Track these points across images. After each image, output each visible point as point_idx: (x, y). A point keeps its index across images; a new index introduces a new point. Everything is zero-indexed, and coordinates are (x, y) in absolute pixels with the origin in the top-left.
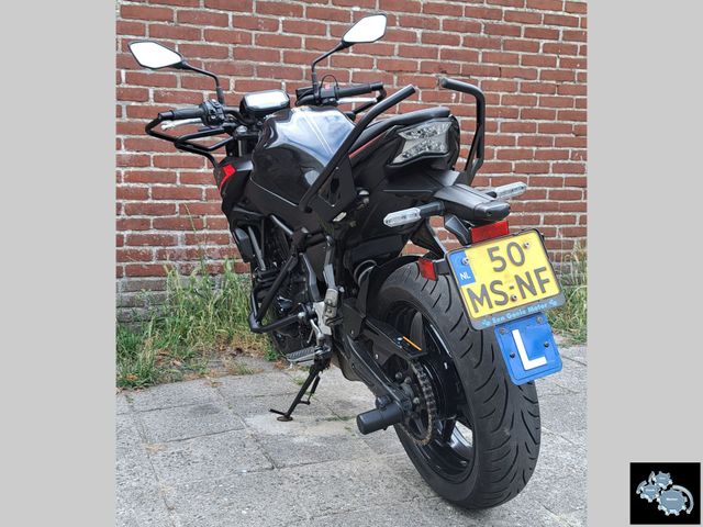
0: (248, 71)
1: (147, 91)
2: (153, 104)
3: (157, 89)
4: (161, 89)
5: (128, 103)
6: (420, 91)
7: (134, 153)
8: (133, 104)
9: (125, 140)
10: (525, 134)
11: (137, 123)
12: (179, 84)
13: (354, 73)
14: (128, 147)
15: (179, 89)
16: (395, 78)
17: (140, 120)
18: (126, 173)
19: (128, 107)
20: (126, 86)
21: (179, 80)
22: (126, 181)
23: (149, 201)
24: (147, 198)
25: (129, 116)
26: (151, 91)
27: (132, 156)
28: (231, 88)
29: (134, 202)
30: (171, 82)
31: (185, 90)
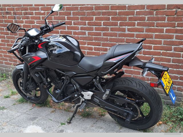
0: (99, 14)
2: (73, 26)
3: (74, 21)
4: (75, 21)
5: (67, 25)
6: (167, 17)
8: (69, 26)
11: (69, 31)
12: (79, 19)
13: (136, 12)
15: (80, 21)
16: (155, 12)
19: (67, 27)
20: (67, 21)
21: (79, 18)
25: (67, 29)
26: (73, 22)
28: (94, 20)
30: (77, 19)
31: (81, 21)
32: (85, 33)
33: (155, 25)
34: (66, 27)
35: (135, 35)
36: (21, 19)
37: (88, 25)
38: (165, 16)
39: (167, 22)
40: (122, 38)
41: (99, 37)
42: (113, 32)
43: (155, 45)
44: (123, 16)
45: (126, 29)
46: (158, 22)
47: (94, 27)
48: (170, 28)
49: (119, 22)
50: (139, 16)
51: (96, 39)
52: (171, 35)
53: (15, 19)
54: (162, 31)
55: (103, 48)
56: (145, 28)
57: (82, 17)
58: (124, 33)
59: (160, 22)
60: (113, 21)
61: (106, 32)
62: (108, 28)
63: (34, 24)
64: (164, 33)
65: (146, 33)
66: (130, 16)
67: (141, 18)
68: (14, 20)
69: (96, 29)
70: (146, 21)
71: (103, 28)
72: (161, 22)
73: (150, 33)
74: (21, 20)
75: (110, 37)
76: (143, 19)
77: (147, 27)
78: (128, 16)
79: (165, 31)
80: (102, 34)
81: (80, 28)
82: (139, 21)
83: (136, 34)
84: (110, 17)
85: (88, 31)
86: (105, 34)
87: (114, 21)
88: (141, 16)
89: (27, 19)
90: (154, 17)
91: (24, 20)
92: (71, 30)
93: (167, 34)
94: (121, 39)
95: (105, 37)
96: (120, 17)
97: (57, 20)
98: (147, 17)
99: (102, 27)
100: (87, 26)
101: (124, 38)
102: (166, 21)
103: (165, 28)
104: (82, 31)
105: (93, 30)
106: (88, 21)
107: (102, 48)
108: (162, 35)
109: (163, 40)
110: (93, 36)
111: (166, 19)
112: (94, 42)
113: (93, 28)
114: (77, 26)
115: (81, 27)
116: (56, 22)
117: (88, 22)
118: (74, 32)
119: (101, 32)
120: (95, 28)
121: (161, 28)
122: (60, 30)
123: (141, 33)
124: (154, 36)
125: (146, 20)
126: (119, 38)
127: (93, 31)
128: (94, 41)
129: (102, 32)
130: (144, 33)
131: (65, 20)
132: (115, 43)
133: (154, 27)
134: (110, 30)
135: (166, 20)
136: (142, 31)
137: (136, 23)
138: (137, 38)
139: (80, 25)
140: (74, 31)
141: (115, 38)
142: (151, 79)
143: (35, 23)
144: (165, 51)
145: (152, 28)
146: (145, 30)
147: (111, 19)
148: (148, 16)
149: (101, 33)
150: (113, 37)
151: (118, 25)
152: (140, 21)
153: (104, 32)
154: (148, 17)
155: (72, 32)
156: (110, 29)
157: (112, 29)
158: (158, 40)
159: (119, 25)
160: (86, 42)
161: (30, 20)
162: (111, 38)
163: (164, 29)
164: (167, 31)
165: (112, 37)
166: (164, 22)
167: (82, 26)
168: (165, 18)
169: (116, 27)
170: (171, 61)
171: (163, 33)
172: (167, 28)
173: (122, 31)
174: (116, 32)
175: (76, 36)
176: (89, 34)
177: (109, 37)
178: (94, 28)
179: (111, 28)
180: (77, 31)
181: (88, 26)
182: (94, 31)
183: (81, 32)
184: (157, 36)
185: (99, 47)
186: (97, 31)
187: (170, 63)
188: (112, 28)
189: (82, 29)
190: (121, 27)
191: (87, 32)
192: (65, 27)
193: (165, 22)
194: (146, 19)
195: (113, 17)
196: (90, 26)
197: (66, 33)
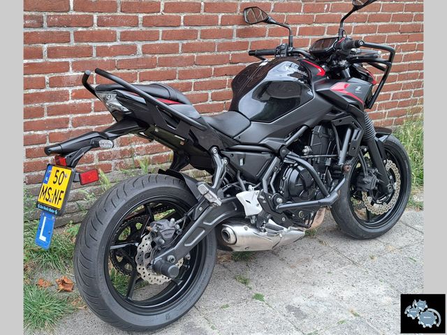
1: (92, 17)
2: (97, 29)
3: (100, 14)
4: (104, 14)
5: (75, 29)
8: (80, 29)
9: (73, 63)
10: (368, 35)
12: (119, 9)
14: (75, 69)
15: (119, 13)
17: (86, 44)
18: (73, 91)
19: (76, 33)
20: (74, 13)
21: (119, 5)
22: (74, 98)
23: (92, 113)
24: (90, 111)
25: (76, 41)
26: (95, 17)
29: (79, 115)
31: (124, 14)
32: (133, 50)
34: (72, 33)
37: (144, 26)
39: (303, 14)
40: (224, 53)
41: (171, 55)
42: (206, 41)
45: (235, 31)
47: (161, 30)
49: (220, 15)
51: (163, 63)
55: (182, 84)
57: (127, 3)
58: (229, 40)
60: (207, 14)
61: (189, 41)
62: (197, 31)
64: (297, 37)
65: (269, 38)
69: (167, 36)
70: (271, 13)
71: (185, 31)
72: (295, 14)
75: (200, 54)
77: (272, 26)
79: (297, 33)
80: (180, 49)
81: (118, 35)
83: (252, 43)
84: (203, 4)
85: (144, 43)
86: (186, 49)
87: (210, 14)
90: (284, 5)
92: (90, 44)
94: (223, 55)
95: (187, 55)
99: (180, 28)
100: (141, 28)
101: (227, 53)
103: (299, 27)
104: (125, 43)
105: (158, 40)
106: (145, 15)
107: (178, 84)
110: (156, 56)
111: (302, 7)
112: (160, 71)
113: (158, 31)
114: (108, 28)
115: (121, 33)
117: (144, 17)
118: (98, 48)
119: (177, 42)
120: (164, 32)
121: (294, 26)
122: (46, 46)
123: (261, 39)
125: (272, 10)
126: (218, 53)
127: (156, 42)
128: (158, 69)
129: (180, 43)
130: (266, 38)
131: (68, 10)
132: (209, 67)
134: (199, 36)
135: (302, 10)
136: (263, 34)
139: (120, 25)
140: (100, 44)
141: (209, 54)
146: (267, 33)
147: (202, 8)
148: (276, 2)
149: (178, 44)
150: (206, 54)
151: (217, 22)
153: (185, 42)
154: (275, 4)
155: (91, 47)
156: (199, 33)
157: (205, 35)
159: (219, 22)
160: (136, 73)
162: (202, 57)
163: (297, 28)
164: (301, 31)
165: (203, 54)
166: (298, 14)
167: (125, 29)
169: (213, 27)
171: (295, 35)
172: (302, 26)
173: (226, 38)
174: (212, 40)
175: (105, 59)
176: (146, 50)
177: (195, 55)
178: (161, 33)
179: (202, 31)
181: (144, 29)
182: (160, 42)
183: (122, 45)
185: (172, 82)
186: (167, 42)
188: (206, 31)
189: (125, 36)
190: (223, 28)
191: (139, 45)
192: (68, 33)
193: (300, 14)
194: (273, 7)
195: (207, 3)
196: (149, 29)
197: (71, 53)
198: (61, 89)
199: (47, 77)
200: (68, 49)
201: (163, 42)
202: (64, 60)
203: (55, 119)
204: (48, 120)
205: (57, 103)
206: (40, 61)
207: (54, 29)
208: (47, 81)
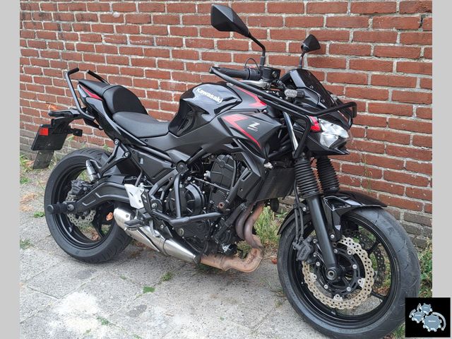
1: (182, 40)
2: (186, 48)
3: (187, 38)
4: (189, 38)
5: (172, 48)
6: (399, 33)
7: (178, 82)
8: (175, 48)
9: (173, 73)
11: (178, 62)
12: (199, 34)
13: (327, 18)
14: (175, 79)
15: (199, 37)
16: (371, 20)
17: (179, 60)
18: (175, 95)
19: (173, 51)
20: (171, 36)
21: (199, 31)
22: (175, 100)
25: (173, 57)
26: (184, 39)
27: (176, 84)
28: (231, 36)
30: (194, 33)
31: (203, 38)
33: (372, 51)
34: (171, 51)
35: (326, 75)
36: (71, 30)
37: (219, 48)
38: (394, 30)
39: (401, 45)
43: (373, 101)
44: (298, 28)
45: (306, 60)
46: (379, 45)
47: (232, 53)
48: (407, 60)
49: (288, 43)
50: (333, 29)
52: (410, 78)
53: (60, 30)
54: (388, 67)
56: (348, 58)
57: (204, 29)
59: (382, 44)
60: (274, 41)
63: (101, 44)
64: (394, 73)
65: (352, 71)
66: (312, 29)
67: (339, 33)
68: (57, 33)
69: (237, 59)
70: (349, 42)
71: (253, 56)
72: (386, 45)
73: (361, 72)
74: (73, 32)
76: (344, 37)
77: (354, 58)
78: (307, 29)
79: (395, 69)
81: (200, 54)
82: (333, 42)
83: (329, 74)
84: (268, 31)
87: (277, 41)
88: (337, 29)
89: (85, 30)
90: (369, 33)
91: (78, 33)
92: (182, 60)
93: (400, 74)
96: (291, 31)
97: (148, 36)
98: (352, 31)
99: (249, 53)
100: (216, 50)
102: (398, 44)
103: (395, 61)
104: (205, 62)
105: (230, 61)
106: (218, 39)
108: (389, 78)
109: (390, 90)
111: (398, 37)
114: (193, 49)
115: (202, 53)
116: (148, 38)
117: (218, 42)
118: (187, 64)
120: (235, 55)
121: (387, 60)
122: (157, 59)
123: (340, 71)
124: (370, 79)
125: (351, 39)
127: (230, 64)
130: (347, 71)
131: (167, 34)
133: (369, 56)
135: (398, 41)
136: (342, 66)
137: (328, 46)
138: (329, 84)
139: (201, 47)
140: (188, 61)
142: (364, 181)
143: (103, 41)
144: (396, 117)
145: (364, 60)
146: (348, 65)
147: (269, 35)
148: (355, 30)
151: (285, 49)
152: (337, 42)
153: (254, 66)
154: (354, 32)
155: (183, 63)
156: (267, 59)
157: (272, 61)
158: (380, 88)
159: (287, 49)
161: (92, 32)
163: (392, 63)
164: (401, 68)
166: (392, 45)
167: (205, 50)
168: (394, 35)
169: (281, 54)
170: (411, 141)
171: (391, 71)
172: (401, 60)
173: (296, 66)
174: (281, 67)
175: (193, 73)
178: (232, 56)
180: (195, 62)
181: (219, 51)
182: (233, 63)
183: (203, 64)
184: (376, 80)
186: (238, 64)
187: (408, 146)
188: (273, 57)
189: (205, 56)
190: (292, 55)
192: (168, 51)
193: (396, 45)
194: (351, 36)
195: (274, 30)
196: (223, 52)
197: (171, 65)
198: (167, 91)
199: (159, 82)
200: (169, 62)
201: (235, 64)
202: (167, 70)
203: (165, 113)
204: (161, 113)
205: (166, 102)
206: (155, 69)
207: (160, 47)
208: (159, 84)
